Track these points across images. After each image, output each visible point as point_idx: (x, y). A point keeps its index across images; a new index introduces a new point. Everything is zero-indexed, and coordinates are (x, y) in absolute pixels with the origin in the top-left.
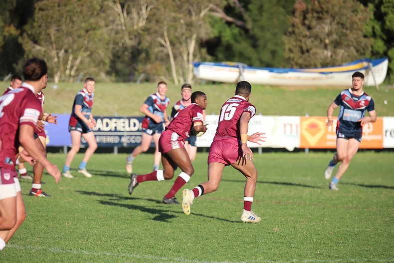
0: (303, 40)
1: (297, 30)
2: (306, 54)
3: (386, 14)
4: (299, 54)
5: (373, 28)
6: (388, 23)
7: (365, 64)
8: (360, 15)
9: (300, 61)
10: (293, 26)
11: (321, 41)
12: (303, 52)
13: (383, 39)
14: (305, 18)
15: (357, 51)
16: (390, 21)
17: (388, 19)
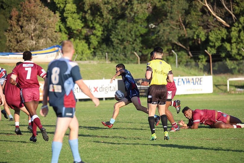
0: (18, 34)
1: (14, 29)
2: (20, 43)
3: (67, 18)
4: (15, 43)
5: (60, 26)
6: (68, 23)
7: (56, 48)
8: (52, 19)
9: (16, 48)
10: (11, 26)
11: (29, 35)
12: (18, 42)
13: (66, 33)
14: (18, 21)
15: (52, 40)
16: (70, 23)
17: (68, 21)
